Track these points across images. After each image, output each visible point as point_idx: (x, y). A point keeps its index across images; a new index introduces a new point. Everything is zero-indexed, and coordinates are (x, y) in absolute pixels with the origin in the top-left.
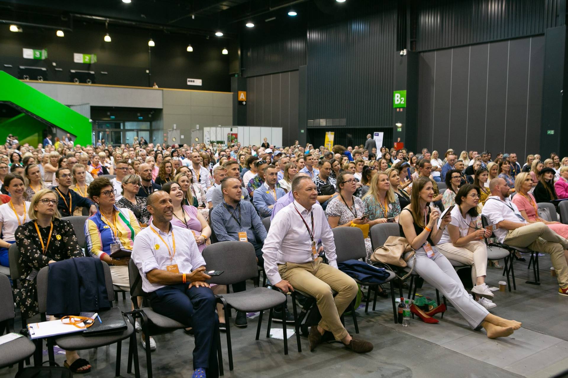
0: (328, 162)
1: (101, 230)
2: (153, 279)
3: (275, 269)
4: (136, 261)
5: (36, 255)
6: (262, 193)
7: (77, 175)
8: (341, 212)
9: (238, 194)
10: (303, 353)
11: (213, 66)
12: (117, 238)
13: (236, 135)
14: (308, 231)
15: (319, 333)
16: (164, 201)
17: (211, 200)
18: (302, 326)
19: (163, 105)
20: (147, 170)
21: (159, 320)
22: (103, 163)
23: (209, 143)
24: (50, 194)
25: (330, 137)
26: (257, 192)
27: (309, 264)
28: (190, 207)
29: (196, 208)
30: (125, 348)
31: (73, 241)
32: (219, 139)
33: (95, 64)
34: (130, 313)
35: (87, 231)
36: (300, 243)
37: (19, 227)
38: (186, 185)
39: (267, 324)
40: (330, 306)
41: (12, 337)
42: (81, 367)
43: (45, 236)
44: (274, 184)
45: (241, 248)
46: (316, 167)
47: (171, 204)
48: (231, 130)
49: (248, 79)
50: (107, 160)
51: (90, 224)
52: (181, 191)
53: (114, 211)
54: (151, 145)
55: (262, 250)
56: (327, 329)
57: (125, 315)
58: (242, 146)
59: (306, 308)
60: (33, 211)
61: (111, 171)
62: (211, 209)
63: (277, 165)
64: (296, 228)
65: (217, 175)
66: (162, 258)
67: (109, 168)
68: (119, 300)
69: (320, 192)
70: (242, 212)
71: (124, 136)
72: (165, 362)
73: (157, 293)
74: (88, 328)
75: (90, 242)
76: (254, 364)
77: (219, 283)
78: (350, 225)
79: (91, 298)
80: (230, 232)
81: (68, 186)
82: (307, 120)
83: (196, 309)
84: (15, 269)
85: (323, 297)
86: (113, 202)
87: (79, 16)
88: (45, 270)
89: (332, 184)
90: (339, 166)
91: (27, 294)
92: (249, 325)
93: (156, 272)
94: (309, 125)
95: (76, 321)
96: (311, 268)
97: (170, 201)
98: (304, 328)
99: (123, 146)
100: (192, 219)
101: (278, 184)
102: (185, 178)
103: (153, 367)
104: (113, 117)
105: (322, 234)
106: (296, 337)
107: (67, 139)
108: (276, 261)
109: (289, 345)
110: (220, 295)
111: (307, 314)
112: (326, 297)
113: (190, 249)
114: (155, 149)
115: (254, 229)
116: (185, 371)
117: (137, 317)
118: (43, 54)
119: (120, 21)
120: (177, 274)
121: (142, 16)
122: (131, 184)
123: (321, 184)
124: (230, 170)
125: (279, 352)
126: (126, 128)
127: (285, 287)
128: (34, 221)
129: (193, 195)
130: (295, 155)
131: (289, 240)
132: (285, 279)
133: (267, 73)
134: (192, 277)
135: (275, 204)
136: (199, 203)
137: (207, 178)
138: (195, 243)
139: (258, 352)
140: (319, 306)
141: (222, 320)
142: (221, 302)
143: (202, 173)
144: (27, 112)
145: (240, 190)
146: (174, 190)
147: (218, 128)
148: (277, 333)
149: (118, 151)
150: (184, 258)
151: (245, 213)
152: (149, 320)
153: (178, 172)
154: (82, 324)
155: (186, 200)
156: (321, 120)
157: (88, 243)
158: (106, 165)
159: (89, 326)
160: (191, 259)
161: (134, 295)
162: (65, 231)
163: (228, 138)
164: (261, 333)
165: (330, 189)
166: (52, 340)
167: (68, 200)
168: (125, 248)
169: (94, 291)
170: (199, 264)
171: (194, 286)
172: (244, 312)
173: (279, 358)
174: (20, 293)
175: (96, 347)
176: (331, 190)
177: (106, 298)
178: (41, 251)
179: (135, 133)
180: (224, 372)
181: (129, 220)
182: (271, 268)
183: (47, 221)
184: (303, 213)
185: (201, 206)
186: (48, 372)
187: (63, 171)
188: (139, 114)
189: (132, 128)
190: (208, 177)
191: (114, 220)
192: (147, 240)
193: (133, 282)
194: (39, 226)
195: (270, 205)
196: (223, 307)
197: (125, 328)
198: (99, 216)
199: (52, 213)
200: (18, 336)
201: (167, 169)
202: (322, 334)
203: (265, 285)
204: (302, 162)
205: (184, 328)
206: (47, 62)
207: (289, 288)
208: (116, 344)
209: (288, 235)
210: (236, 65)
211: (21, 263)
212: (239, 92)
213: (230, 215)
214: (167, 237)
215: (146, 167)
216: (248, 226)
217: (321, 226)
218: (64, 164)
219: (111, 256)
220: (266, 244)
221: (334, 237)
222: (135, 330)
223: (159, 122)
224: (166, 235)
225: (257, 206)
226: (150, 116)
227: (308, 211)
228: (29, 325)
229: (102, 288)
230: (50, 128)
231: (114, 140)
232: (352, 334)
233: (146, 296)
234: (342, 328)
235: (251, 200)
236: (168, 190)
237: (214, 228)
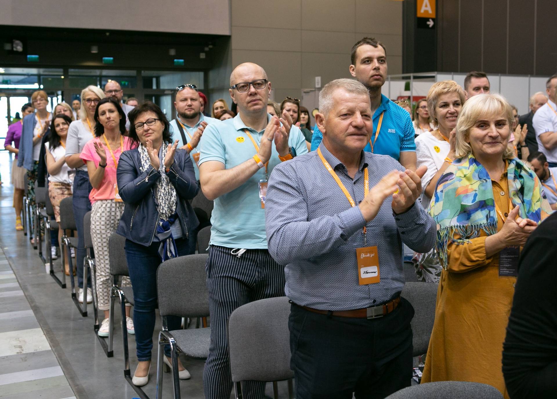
19: (231, 26)
48: (407, 88)
104: (108, 59)
188: (172, 52)
226: (203, 56)
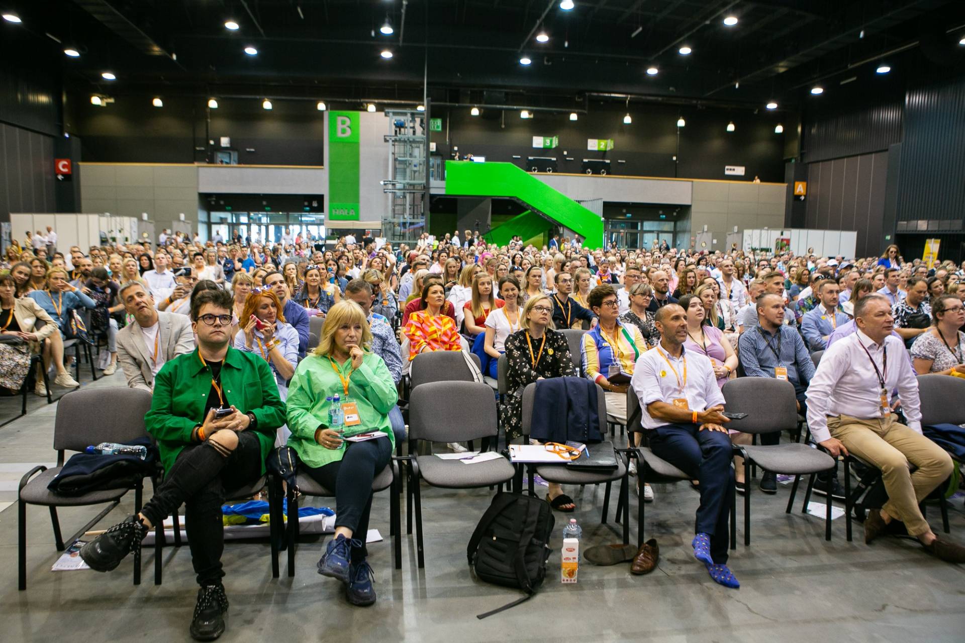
0: (924, 281)
1: (600, 348)
2: (656, 413)
3: (822, 421)
4: (636, 389)
5: (525, 370)
6: (814, 318)
7: (581, 282)
8: (936, 354)
9: (779, 315)
10: (855, 543)
11: (761, 148)
12: (618, 359)
13: (788, 241)
14: (876, 374)
15: (881, 520)
16: (677, 318)
17: (742, 323)
18: (857, 506)
19: (692, 200)
20: (663, 280)
21: (658, 465)
22: (612, 270)
23: (750, 250)
24: (545, 300)
25: (932, 247)
26: (807, 316)
27: (876, 421)
28: (713, 330)
29: (720, 331)
30: (615, 493)
31: (566, 358)
32: (764, 246)
33: (611, 151)
34: (624, 451)
35: (584, 346)
36: (864, 389)
37: (510, 336)
38: (711, 301)
39: (805, 495)
40: (904, 485)
41: (492, 455)
42: (564, 504)
43: (536, 348)
44: (833, 306)
45: (776, 388)
46: (903, 287)
47: (685, 322)
48: (782, 234)
49: (810, 165)
50: (618, 265)
51: (588, 339)
52: (703, 309)
53: (617, 326)
54: (672, 250)
55: (806, 393)
56: (896, 517)
57: (618, 452)
58: (795, 255)
59: (866, 481)
60: (525, 319)
61: (621, 280)
62: (741, 335)
63: (842, 283)
64: (858, 368)
65: (755, 291)
66: (668, 388)
67: (619, 277)
68: (616, 434)
69: (906, 324)
70: (783, 341)
71: (642, 239)
72: (662, 518)
73: (659, 431)
74: (573, 460)
75: (586, 361)
76: (780, 543)
77: (743, 431)
78: (949, 374)
79: (580, 425)
80: (764, 365)
81: (568, 294)
82: (897, 221)
83: (705, 458)
84: (503, 383)
85: (893, 470)
86: (616, 315)
87: (595, 94)
88: (532, 385)
89: (926, 312)
90: (942, 287)
91: (513, 411)
92: (778, 491)
93: (659, 404)
94: (899, 228)
95: (560, 450)
96: (879, 427)
97: (685, 318)
98: (860, 510)
99: (638, 251)
100: (713, 344)
101: (840, 307)
102: (710, 291)
103: (646, 522)
104: (629, 215)
105: (900, 380)
106: (845, 520)
107: (574, 241)
108: (825, 410)
109: (833, 528)
110: (740, 446)
111: (867, 491)
112: (898, 470)
113: (706, 382)
114: (678, 256)
115: (798, 366)
116: (685, 534)
117: (633, 457)
118: (553, 142)
119: (644, 97)
120: (686, 411)
121: (671, 89)
122: (640, 296)
123: (909, 311)
124: (771, 284)
125: (818, 535)
126: (645, 229)
127: (834, 448)
128: (525, 330)
129: (719, 314)
130: (872, 270)
131: (846, 383)
132: (836, 437)
133: (838, 156)
134: (705, 417)
135: (832, 334)
136: (726, 326)
137: (741, 295)
138: (713, 374)
139: (787, 528)
140: (885, 482)
141: (741, 479)
142: (742, 455)
143: (735, 287)
144: (533, 208)
145: (782, 310)
146: (693, 306)
147: (763, 231)
148: (817, 509)
149: (633, 256)
150: (695, 392)
151: (787, 343)
152: (646, 463)
153: (702, 283)
154: (567, 455)
155: (709, 320)
156: (920, 222)
157: (583, 362)
158: (616, 272)
159: (574, 457)
160: (705, 393)
161: (632, 429)
162: (559, 345)
163: (777, 244)
164: (794, 505)
165: (923, 320)
166: (534, 467)
167: (567, 310)
168: (625, 372)
169: (584, 418)
170: (715, 402)
171: (706, 429)
172: (774, 473)
173: (817, 543)
174: (506, 410)
175: (583, 484)
176: (925, 322)
177: (598, 428)
178: (531, 365)
179: (655, 235)
180: (737, 546)
181: (633, 338)
182: (817, 419)
183: (539, 331)
184: (871, 347)
185: (730, 330)
186: (526, 501)
187: (563, 275)
188: (661, 212)
189: (652, 229)
190: (743, 293)
191: (615, 337)
192: (651, 363)
193: (631, 413)
194: (530, 336)
195: (825, 335)
196: (743, 461)
197: (616, 467)
198: (599, 330)
199: (545, 322)
200: (499, 456)
201: (688, 280)
202: (887, 522)
203: (808, 442)
204: (880, 280)
205: (691, 481)
206: (557, 151)
207: (841, 450)
208: (605, 484)
209: (846, 377)
210: (794, 147)
211: (509, 377)
212: (796, 183)
213: (766, 343)
214: (677, 363)
215: (661, 276)
216: (792, 360)
217: (899, 369)
218: (566, 269)
219: (608, 380)
220: (812, 387)
221: (919, 387)
222: (628, 473)
223: (685, 222)
224: (677, 360)
225: (807, 335)
226: (675, 214)
227: (878, 345)
228: (511, 446)
229: (594, 416)
230: (556, 227)
231: (629, 243)
232: (937, 533)
233: (645, 432)
234: (920, 520)
235: (799, 328)
236: (685, 305)
237: (743, 358)
